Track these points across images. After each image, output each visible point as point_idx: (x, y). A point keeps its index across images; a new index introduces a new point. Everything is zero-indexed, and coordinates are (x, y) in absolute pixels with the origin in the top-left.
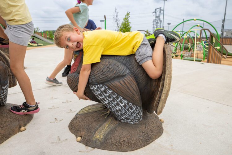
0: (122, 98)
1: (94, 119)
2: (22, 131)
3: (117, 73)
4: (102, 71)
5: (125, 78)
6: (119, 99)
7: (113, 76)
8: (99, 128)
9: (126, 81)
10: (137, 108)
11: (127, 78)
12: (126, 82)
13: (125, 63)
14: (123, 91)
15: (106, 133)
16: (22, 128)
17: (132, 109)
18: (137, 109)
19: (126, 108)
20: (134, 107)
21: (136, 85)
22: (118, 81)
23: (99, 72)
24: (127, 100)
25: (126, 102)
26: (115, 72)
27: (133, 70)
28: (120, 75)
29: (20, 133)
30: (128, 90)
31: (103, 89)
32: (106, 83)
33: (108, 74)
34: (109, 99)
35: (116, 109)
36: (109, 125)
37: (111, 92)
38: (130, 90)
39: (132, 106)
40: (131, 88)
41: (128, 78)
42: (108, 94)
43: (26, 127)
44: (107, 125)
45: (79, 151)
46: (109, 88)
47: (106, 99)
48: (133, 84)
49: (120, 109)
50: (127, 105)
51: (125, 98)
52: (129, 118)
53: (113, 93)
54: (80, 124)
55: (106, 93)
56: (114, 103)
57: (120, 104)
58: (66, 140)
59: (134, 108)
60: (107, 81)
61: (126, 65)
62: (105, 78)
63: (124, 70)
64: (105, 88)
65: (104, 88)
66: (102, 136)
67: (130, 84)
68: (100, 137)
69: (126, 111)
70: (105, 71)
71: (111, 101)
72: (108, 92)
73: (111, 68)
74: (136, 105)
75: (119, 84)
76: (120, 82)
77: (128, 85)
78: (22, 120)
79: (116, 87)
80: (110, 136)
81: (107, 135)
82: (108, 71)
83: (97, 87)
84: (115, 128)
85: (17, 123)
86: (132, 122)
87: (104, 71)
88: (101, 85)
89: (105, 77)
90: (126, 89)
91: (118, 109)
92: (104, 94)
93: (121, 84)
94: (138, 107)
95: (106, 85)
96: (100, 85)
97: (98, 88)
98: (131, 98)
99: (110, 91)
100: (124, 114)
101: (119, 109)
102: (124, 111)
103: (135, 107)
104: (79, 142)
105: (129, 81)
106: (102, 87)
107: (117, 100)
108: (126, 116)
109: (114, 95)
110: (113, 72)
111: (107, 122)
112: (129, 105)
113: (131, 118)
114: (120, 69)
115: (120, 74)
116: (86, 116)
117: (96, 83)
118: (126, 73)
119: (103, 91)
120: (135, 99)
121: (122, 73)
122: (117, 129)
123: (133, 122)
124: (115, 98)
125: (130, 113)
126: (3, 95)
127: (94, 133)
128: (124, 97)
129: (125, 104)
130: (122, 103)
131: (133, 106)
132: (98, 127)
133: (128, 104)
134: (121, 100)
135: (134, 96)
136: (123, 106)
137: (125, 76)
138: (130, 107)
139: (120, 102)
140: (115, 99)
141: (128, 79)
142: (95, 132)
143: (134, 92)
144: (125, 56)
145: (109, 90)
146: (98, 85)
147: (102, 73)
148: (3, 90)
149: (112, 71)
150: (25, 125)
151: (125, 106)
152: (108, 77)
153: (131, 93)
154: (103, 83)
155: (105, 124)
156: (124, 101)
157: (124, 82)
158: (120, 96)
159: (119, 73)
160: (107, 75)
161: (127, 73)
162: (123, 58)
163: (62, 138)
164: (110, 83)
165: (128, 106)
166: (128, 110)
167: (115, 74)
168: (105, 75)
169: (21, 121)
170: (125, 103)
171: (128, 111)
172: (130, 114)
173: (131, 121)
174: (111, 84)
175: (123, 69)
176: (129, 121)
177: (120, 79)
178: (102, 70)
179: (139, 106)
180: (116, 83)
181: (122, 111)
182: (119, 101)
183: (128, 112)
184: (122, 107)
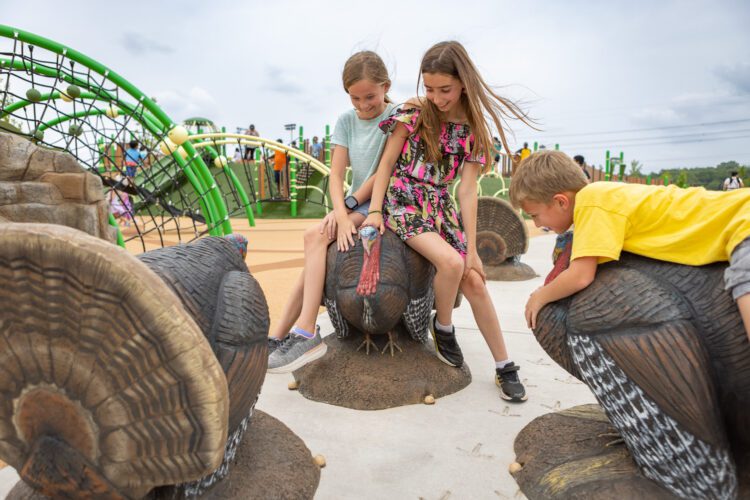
0: (640, 392)
1: (577, 436)
2: (426, 404)
3: (635, 313)
4: (595, 300)
5: (657, 333)
6: (633, 395)
7: (621, 320)
8: (571, 461)
9: (659, 342)
10: (695, 444)
11: (662, 334)
12: (656, 345)
13: (684, 289)
14: (643, 372)
15: (582, 481)
16: (429, 398)
17: (676, 441)
18: (698, 450)
19: (653, 431)
20: (686, 438)
21: (696, 364)
22: (634, 336)
23: (586, 302)
24: (659, 406)
25: (655, 411)
26: (627, 308)
27: (709, 314)
28: (642, 320)
29: (423, 405)
30: (660, 373)
31: (590, 351)
32: (599, 336)
33: (608, 311)
34: (605, 386)
35: (624, 423)
36: (603, 467)
37: (612, 367)
38: (668, 375)
39: (678, 432)
40: (671, 370)
41: (668, 337)
42: (601, 370)
43: (438, 401)
44: (598, 465)
45: (496, 492)
46: (607, 354)
47: (595, 383)
48: (681, 356)
49: (635, 425)
50: (658, 422)
51: (653, 396)
52: (669, 472)
53: (616, 369)
54: (538, 434)
55: (598, 365)
56: (618, 402)
57: (636, 411)
58: (490, 457)
59: (687, 444)
60: (604, 332)
61: (688, 296)
62: (597, 321)
63: (661, 307)
64: (597, 349)
65: (593, 348)
66: (563, 484)
67: (670, 357)
68: (558, 483)
69: (656, 440)
70: (603, 302)
71: (609, 393)
72: (602, 363)
73: (620, 295)
74: (691, 433)
75: (632, 346)
76: (636, 341)
77: (662, 356)
78: (436, 382)
79: (623, 354)
80: (584, 493)
81: (579, 487)
82: (611, 302)
83: (577, 340)
84: (613, 482)
85: (422, 384)
86: (679, 491)
87: (599, 301)
88: (588, 339)
89: (597, 318)
90: (655, 367)
91: (628, 425)
92: (593, 366)
93: (639, 347)
94: (701, 443)
95: (598, 342)
96: (584, 338)
97: (579, 344)
98: (671, 401)
99: (607, 362)
100: (649, 449)
101: (633, 426)
102: (648, 438)
103: (692, 438)
104: (511, 474)
105: (666, 346)
106: (588, 345)
107: (627, 396)
108: (657, 460)
109: (618, 376)
110: (623, 307)
111: (604, 458)
112: (665, 425)
113: (674, 474)
114: (646, 304)
115: (641, 317)
116: (566, 422)
117: (576, 329)
118: (664, 319)
119: (590, 356)
120: (684, 408)
121: (650, 314)
122: (616, 485)
123: (685, 492)
124: (621, 387)
125: (672, 453)
126: (414, 318)
127: (550, 467)
128: (648, 392)
129: (650, 415)
130: (641, 411)
131: (682, 433)
132: (570, 457)
133: (660, 417)
134: (638, 396)
135: (683, 399)
136: (645, 420)
137: (657, 325)
138: (668, 432)
139: (635, 405)
140: (620, 389)
141: (664, 337)
142: (555, 466)
143: (682, 386)
144: (694, 267)
145: (607, 358)
146: (581, 338)
147: (593, 305)
148: (413, 306)
149: (620, 303)
150: (438, 395)
151: (650, 422)
152: (607, 319)
153: (670, 385)
154: (593, 334)
155: (595, 460)
156: (646, 403)
157: (651, 344)
158: (636, 384)
159: (640, 314)
160: (604, 313)
161: (669, 318)
162: (685, 272)
163: (484, 451)
164: (608, 339)
165: (662, 427)
166: (662, 439)
167: (627, 312)
168: (599, 311)
169: (433, 383)
170: (650, 413)
171: (664, 446)
172: (670, 458)
173: (675, 485)
174: (611, 342)
175: (657, 306)
176: (668, 480)
177: (639, 333)
178: (594, 297)
179: (706, 443)
180: (626, 341)
181: (641, 434)
182: (633, 401)
183: (660, 446)
184: (639, 424)
